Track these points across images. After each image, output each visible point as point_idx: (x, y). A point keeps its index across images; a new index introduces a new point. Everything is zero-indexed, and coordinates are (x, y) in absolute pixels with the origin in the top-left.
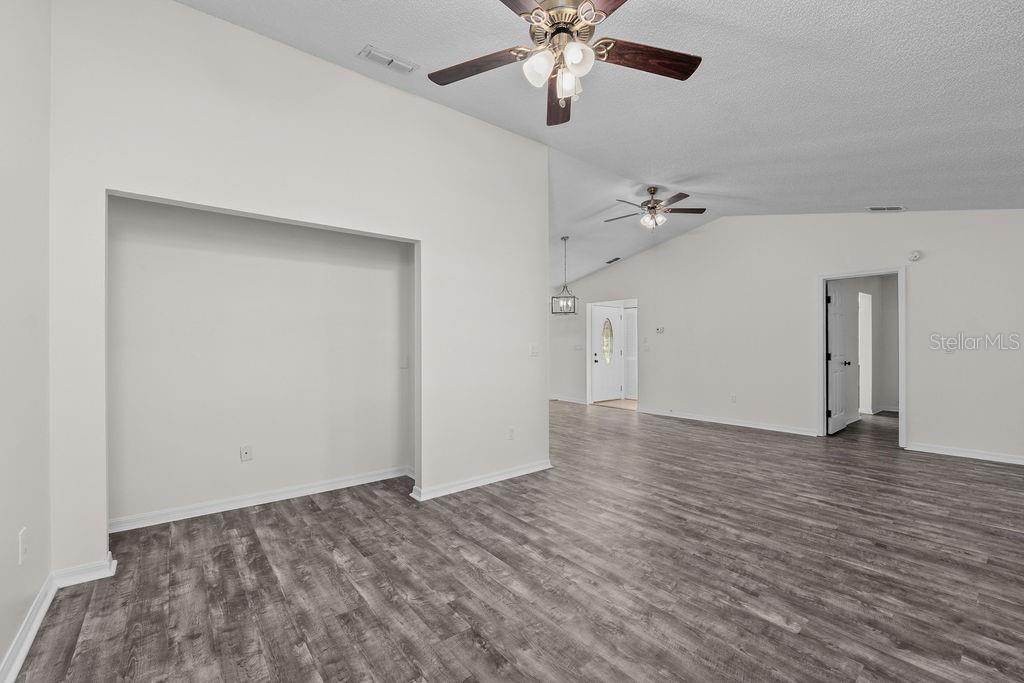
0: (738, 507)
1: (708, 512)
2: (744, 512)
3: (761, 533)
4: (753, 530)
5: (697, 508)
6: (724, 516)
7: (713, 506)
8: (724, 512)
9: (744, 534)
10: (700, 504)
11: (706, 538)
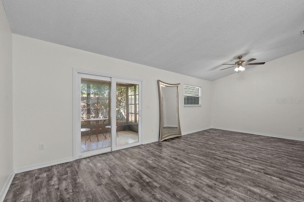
0: (216, 160)
1: (226, 158)
2: (214, 158)
3: (210, 153)
4: (212, 153)
5: (229, 160)
6: (220, 157)
7: (224, 160)
8: (220, 158)
9: (215, 152)
10: (229, 161)
11: (224, 151)
